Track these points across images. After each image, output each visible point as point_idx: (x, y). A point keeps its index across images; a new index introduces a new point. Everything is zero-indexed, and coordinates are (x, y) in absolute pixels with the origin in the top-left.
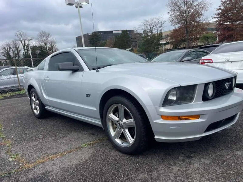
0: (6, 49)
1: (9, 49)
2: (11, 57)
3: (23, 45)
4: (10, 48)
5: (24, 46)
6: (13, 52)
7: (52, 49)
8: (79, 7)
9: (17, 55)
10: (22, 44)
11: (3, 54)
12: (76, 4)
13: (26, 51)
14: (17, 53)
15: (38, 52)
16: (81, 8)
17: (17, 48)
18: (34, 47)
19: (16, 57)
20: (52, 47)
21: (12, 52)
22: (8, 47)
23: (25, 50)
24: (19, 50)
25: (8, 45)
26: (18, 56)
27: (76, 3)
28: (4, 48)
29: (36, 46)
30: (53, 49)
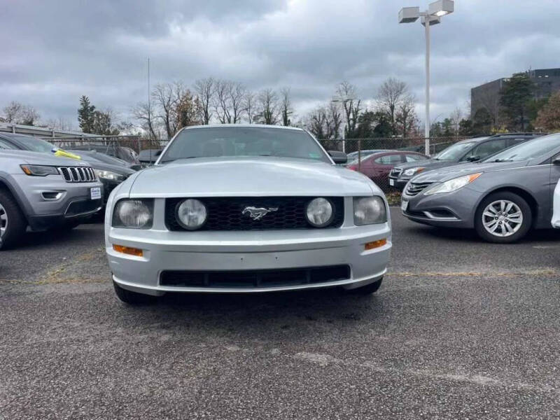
0: (318, 118)
1: (321, 119)
2: (324, 136)
3: (347, 111)
4: (324, 116)
5: (350, 113)
6: (328, 125)
7: (404, 119)
8: (428, 24)
9: (334, 132)
10: (346, 109)
11: (311, 129)
12: (424, 17)
13: (351, 122)
14: (334, 126)
15: (374, 124)
16: (438, 24)
17: (336, 118)
18: (368, 113)
19: (331, 134)
20: (406, 114)
21: (325, 124)
22: (321, 116)
23: (349, 122)
24: (339, 121)
25: (321, 111)
26: (336, 132)
27: (422, 14)
28: (315, 118)
29: (372, 113)
30: (408, 118)
